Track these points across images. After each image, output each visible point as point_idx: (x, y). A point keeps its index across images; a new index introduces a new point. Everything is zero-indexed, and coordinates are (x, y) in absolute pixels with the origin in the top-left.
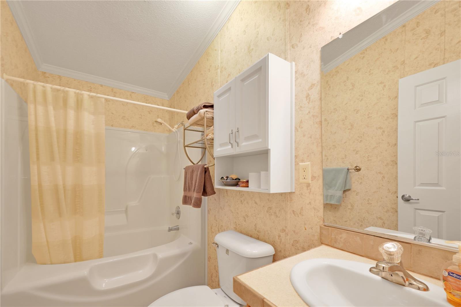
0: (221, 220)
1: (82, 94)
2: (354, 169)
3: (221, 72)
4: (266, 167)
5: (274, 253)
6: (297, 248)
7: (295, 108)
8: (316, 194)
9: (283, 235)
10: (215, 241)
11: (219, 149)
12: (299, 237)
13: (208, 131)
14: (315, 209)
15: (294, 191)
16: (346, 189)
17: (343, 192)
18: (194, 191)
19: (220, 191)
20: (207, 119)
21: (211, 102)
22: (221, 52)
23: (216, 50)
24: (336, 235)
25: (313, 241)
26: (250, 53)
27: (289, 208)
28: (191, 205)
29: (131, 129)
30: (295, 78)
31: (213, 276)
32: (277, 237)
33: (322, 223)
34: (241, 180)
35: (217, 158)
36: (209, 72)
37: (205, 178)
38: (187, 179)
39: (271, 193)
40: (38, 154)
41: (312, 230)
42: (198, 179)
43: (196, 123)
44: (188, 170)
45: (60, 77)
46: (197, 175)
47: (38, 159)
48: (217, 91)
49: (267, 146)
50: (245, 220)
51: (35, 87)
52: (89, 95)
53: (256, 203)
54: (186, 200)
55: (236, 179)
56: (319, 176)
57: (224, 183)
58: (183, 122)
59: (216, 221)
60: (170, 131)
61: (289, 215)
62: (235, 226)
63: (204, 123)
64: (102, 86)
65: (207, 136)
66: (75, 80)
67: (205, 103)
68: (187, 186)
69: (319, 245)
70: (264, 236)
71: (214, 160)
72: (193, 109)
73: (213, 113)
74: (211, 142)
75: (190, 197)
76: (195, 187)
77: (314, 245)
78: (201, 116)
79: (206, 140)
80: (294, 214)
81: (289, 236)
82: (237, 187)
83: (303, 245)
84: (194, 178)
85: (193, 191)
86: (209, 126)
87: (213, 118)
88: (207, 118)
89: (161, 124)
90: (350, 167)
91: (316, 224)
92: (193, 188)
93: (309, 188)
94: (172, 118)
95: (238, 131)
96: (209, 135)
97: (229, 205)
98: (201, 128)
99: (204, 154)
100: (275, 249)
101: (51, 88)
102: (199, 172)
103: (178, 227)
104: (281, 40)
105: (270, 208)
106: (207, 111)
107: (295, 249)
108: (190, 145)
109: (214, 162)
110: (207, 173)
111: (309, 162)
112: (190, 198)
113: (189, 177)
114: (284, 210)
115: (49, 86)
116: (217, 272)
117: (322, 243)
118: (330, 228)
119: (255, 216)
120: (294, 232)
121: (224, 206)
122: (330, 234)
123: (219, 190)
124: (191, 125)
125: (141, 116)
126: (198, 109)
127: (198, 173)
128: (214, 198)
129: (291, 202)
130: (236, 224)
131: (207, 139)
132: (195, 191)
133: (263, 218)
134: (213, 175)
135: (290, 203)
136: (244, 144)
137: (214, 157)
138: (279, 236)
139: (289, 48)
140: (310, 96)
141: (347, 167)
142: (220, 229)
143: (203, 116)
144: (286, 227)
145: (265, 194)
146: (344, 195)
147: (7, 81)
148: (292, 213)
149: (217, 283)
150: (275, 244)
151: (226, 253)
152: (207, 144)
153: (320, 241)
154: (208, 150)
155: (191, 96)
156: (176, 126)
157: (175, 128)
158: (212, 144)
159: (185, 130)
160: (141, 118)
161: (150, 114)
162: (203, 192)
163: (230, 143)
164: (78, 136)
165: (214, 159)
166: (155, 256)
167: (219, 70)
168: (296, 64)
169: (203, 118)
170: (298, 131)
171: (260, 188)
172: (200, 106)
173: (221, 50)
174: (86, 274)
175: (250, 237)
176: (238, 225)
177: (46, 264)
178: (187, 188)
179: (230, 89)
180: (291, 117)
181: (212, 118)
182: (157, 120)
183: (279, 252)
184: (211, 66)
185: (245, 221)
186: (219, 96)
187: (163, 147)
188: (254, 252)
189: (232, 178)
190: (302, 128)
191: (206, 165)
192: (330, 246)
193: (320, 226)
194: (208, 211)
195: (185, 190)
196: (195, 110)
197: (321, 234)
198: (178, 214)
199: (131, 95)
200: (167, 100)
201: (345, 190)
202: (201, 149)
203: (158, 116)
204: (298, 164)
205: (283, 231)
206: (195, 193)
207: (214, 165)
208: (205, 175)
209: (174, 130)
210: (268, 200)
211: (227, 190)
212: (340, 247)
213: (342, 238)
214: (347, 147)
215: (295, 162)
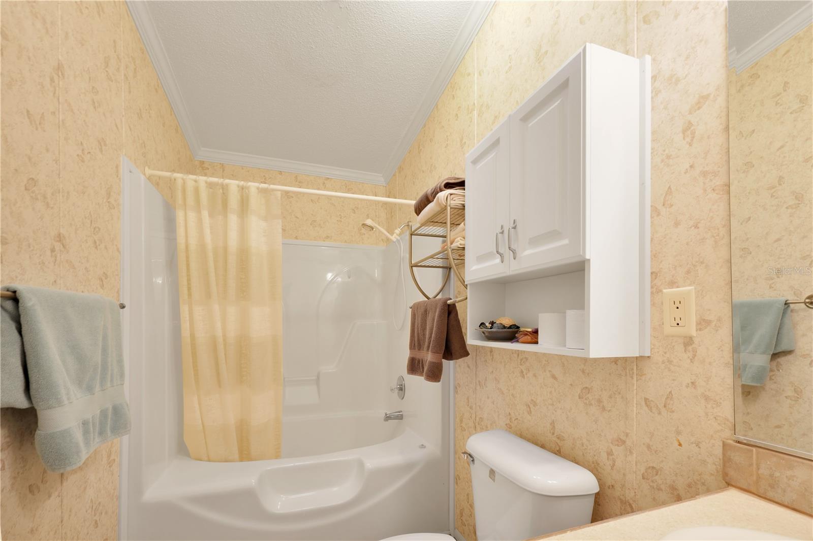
0: (480, 407)
1: (248, 188)
2: (805, 303)
3: (479, 115)
4: (580, 301)
5: (597, 490)
6: (655, 485)
7: (652, 162)
8: (710, 364)
9: (618, 451)
10: (467, 449)
11: (474, 268)
12: (662, 461)
13: (453, 233)
14: (707, 398)
15: (647, 354)
16: (779, 350)
17: (770, 357)
18: (428, 349)
19: (478, 351)
20: (452, 210)
21: (460, 175)
22: (480, 75)
23: (469, 74)
24: (774, 469)
25: (700, 475)
26: (539, 63)
27: (635, 391)
28: (422, 376)
29: (324, 241)
30: (652, 92)
31: (464, 514)
32: (604, 455)
33: (727, 434)
34: (522, 329)
35: (471, 284)
36: (457, 120)
37: (448, 324)
38: (416, 326)
39: (591, 357)
40: (189, 289)
41: (700, 447)
42: (435, 326)
43: (432, 221)
44: (417, 311)
45: (223, 165)
46: (434, 320)
47: (190, 295)
48: (471, 152)
49: (581, 254)
50: (530, 410)
51: (184, 183)
52: (258, 188)
53: (554, 377)
54: (414, 366)
55: (511, 326)
56: (719, 320)
57: (487, 334)
58: (411, 222)
59: (471, 408)
60: (388, 239)
61: (635, 409)
62: (508, 422)
63: (446, 219)
64: (281, 173)
65: (451, 244)
66: (243, 169)
67: (448, 179)
68: (416, 339)
69: (720, 489)
70: (572, 450)
71: (467, 289)
72: (427, 194)
73: (464, 196)
74: (459, 255)
75: (421, 361)
76: (430, 341)
77: (703, 484)
78: (440, 205)
79: (450, 250)
80: (647, 406)
81: (635, 455)
82: (512, 343)
83: (674, 482)
84: (427, 324)
85: (425, 349)
86: (455, 224)
87: (464, 206)
88: (451, 208)
89: (373, 229)
90: (791, 298)
91: (712, 436)
92: (426, 344)
93: (690, 348)
94: (392, 217)
95: (515, 228)
96: (457, 239)
97: (496, 379)
98: (442, 228)
99: (447, 279)
100: (599, 480)
101: (206, 182)
102: (437, 314)
103: (401, 413)
104: (615, 13)
105: (588, 390)
106: (451, 194)
107: (651, 486)
108: (421, 262)
109: (466, 293)
110: (452, 316)
111: (690, 285)
112: (421, 363)
113: (419, 322)
114: (622, 397)
115: (202, 179)
116: (472, 508)
117: (729, 484)
118: (754, 449)
119: (553, 405)
120: (649, 447)
121: (486, 380)
122: (755, 466)
123: (477, 348)
124: (423, 225)
125: (341, 218)
126: (435, 193)
127: (434, 316)
128: (467, 363)
129: (640, 379)
130: (511, 419)
131: (453, 248)
132: (430, 350)
133: (571, 409)
134: (464, 320)
135: (637, 381)
136: (528, 252)
137: (466, 283)
138: (610, 453)
139: (636, 25)
140: (692, 128)
141: (784, 299)
142: (478, 424)
143: (445, 204)
144: (627, 435)
145: (575, 359)
146: (774, 363)
147: (150, 178)
148: (643, 403)
149: (471, 528)
150: (599, 468)
151: (490, 477)
152: (452, 260)
153: (724, 479)
154: (454, 270)
155: (423, 172)
156: (398, 231)
157: (395, 234)
158: (461, 258)
159: (411, 235)
160: (341, 221)
161: (355, 213)
162: (445, 351)
163: (498, 252)
164: (244, 255)
165: (466, 286)
166: (361, 464)
167: (475, 113)
168: (654, 60)
169: (443, 210)
170: (659, 214)
171: (565, 346)
172: (439, 186)
173: (480, 72)
174: (254, 484)
175: (539, 448)
176: (515, 420)
177: (201, 460)
178: (416, 343)
179: (497, 143)
180: (642, 184)
181: (462, 207)
182: (365, 223)
183: (609, 488)
184: (460, 107)
185: (530, 412)
186: (475, 162)
187: (376, 271)
188: (550, 482)
189: (501, 324)
190: (672, 206)
191: (451, 299)
192: (754, 494)
193: (723, 442)
194: (456, 388)
195: (412, 347)
196: (430, 193)
197: (726, 461)
198: (402, 390)
199: (324, 183)
200: (383, 186)
201: (775, 352)
202: (441, 269)
203: (368, 215)
204: (659, 291)
205: (620, 442)
206: (430, 353)
207: (467, 298)
208: (448, 320)
209: (394, 238)
210: (583, 372)
211: (492, 350)
212: (786, 501)
213: (795, 479)
214: (782, 250)
215: (652, 287)
